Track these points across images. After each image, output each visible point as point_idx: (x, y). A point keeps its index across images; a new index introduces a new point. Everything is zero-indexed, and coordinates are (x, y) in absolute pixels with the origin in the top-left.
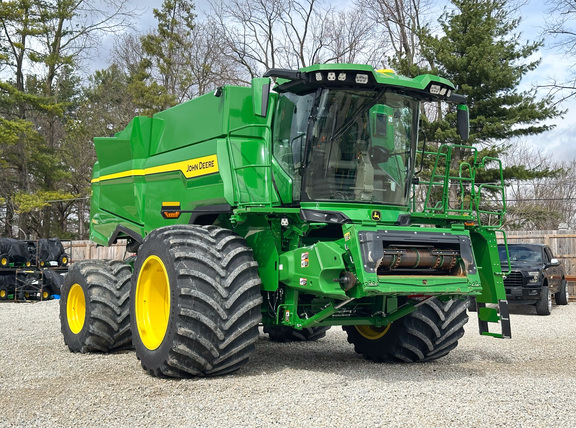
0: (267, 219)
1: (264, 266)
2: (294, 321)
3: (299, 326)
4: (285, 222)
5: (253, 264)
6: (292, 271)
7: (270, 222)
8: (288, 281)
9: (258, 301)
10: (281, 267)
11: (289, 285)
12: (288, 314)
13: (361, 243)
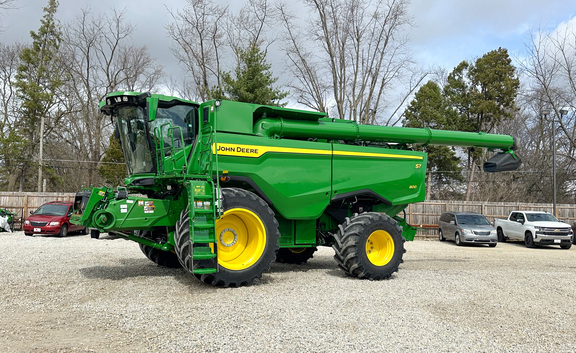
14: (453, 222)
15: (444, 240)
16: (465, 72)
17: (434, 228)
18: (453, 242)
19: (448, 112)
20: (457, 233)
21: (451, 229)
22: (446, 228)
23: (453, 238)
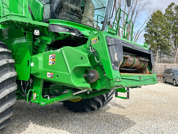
0: (23, 31)
1: (20, 63)
2: (40, 100)
3: (43, 103)
4: (37, 33)
5: (11, 61)
6: (41, 67)
7: (25, 34)
8: (37, 74)
9: (13, 88)
10: (32, 64)
11: (38, 77)
12: (35, 95)
13: (109, 46)
14: (172, 74)
15: (166, 82)
16: (173, 7)
17: (160, 76)
18: (172, 84)
19: (166, 23)
20: (174, 79)
21: (170, 77)
22: (167, 76)
23: (172, 82)
